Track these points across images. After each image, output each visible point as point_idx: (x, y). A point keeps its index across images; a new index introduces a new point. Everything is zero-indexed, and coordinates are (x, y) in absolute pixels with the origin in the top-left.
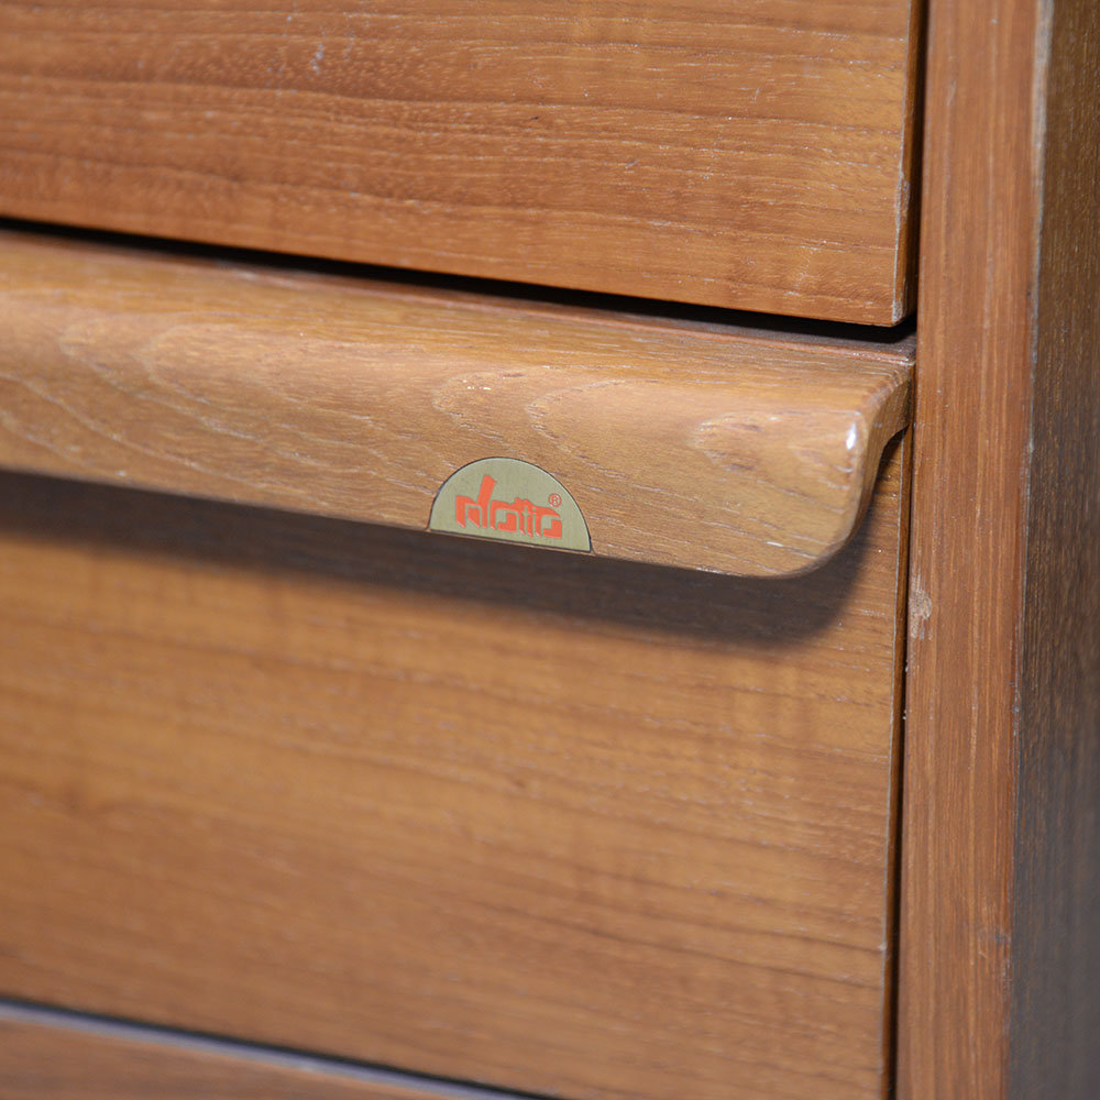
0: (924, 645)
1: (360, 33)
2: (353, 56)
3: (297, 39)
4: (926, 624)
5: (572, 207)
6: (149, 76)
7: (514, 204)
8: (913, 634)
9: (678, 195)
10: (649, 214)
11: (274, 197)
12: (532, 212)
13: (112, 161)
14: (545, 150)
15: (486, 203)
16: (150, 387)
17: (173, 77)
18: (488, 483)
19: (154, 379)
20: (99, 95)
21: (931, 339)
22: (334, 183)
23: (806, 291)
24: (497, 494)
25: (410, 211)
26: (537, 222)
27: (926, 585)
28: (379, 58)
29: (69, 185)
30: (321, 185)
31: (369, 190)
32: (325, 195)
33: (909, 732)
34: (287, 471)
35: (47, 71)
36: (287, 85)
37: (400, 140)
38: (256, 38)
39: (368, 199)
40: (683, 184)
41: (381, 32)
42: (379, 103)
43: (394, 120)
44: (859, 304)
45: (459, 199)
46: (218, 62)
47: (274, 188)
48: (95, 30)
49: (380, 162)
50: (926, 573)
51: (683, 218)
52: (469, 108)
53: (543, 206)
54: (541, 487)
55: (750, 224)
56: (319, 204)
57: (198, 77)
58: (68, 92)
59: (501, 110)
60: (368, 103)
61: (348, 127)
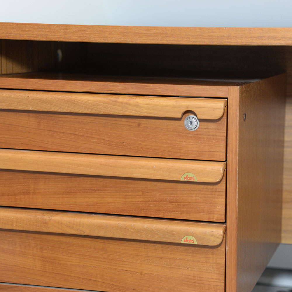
0: (228, 252)
1: (172, 197)
2: (171, 199)
3: (166, 198)
4: (228, 250)
5: (193, 212)
6: (151, 202)
7: (187, 212)
8: (227, 251)
9: (203, 211)
10: (201, 213)
11: (163, 213)
12: (189, 213)
13: (147, 210)
14: (190, 207)
15: (184, 212)
16: (153, 231)
17: (154, 202)
18: (187, 238)
19: (154, 230)
20: (146, 204)
21: (228, 223)
22: (169, 211)
23: (216, 219)
24: (188, 239)
25: (177, 213)
26: (189, 214)
27: (228, 246)
28: (174, 199)
29: (143, 212)
30: (168, 211)
31: (173, 211)
32: (169, 212)
33: (226, 260)
34: (167, 238)
35: (141, 202)
36: (165, 202)
37: (176, 207)
38: (162, 198)
39: (173, 212)
40: (204, 210)
41: (174, 197)
42: (174, 203)
43: (176, 205)
44: (221, 220)
45: (182, 212)
46: (158, 200)
47: (163, 212)
48: (146, 198)
49: (174, 209)
50: (228, 245)
51: (204, 213)
52: (183, 203)
53: (190, 212)
54: (192, 238)
55: (210, 213)
56: (168, 213)
57: (156, 201)
58: (143, 204)
59: (186, 203)
60: (173, 203)
61: (171, 206)
